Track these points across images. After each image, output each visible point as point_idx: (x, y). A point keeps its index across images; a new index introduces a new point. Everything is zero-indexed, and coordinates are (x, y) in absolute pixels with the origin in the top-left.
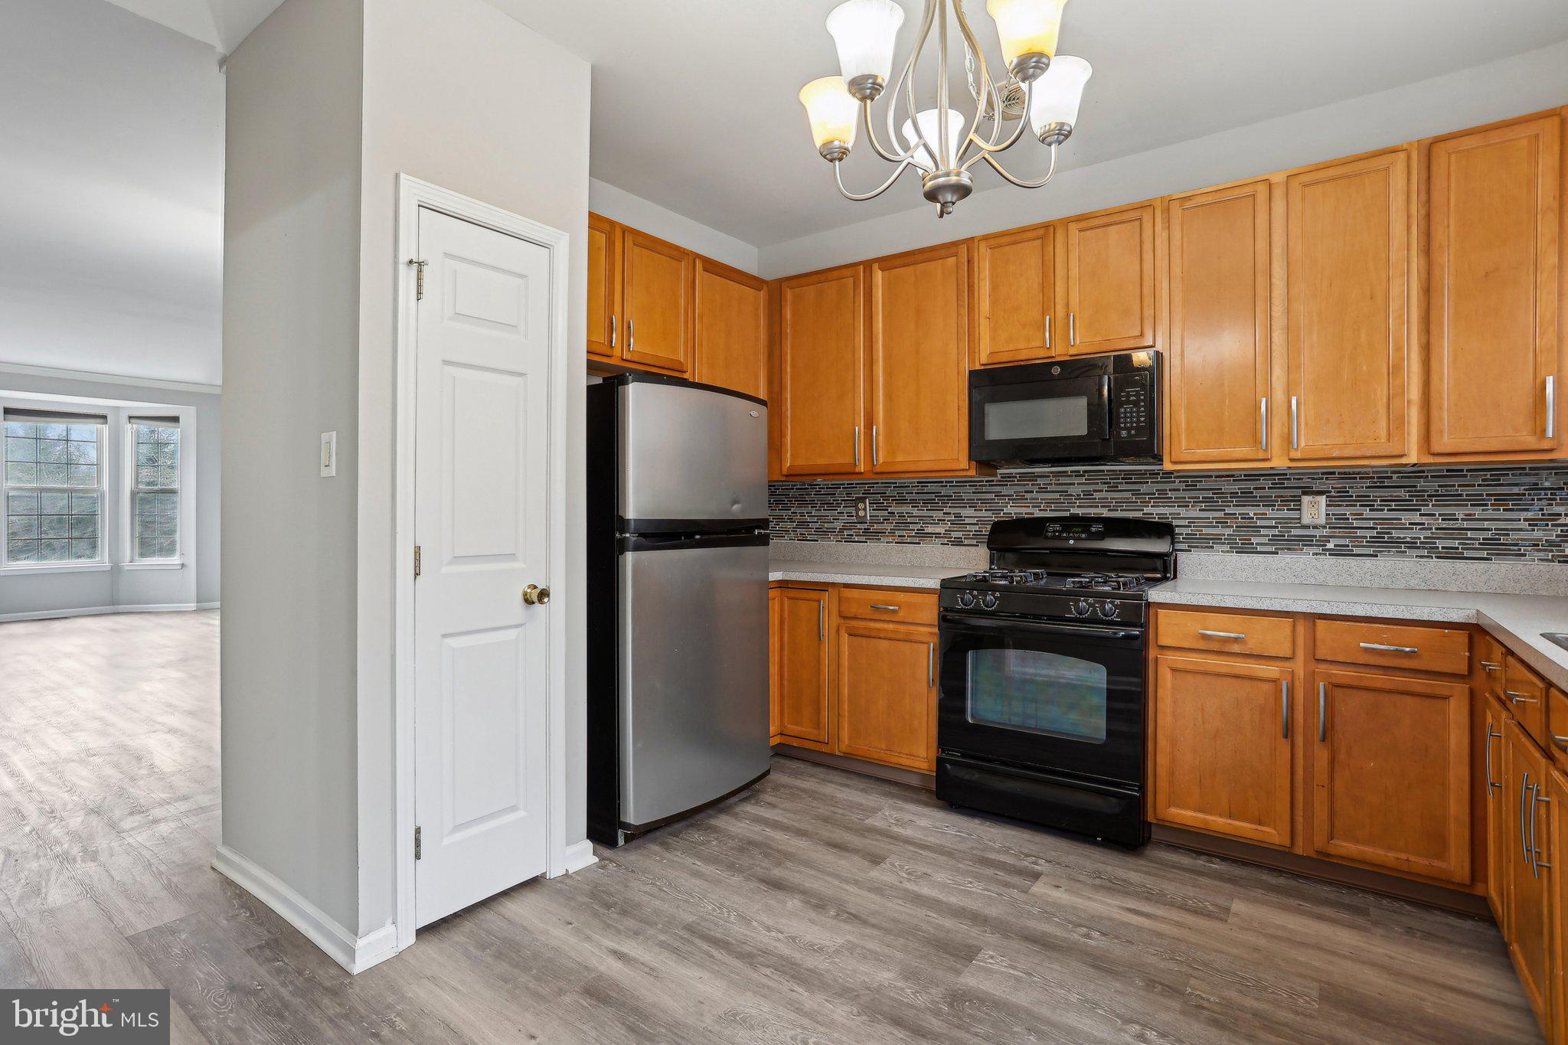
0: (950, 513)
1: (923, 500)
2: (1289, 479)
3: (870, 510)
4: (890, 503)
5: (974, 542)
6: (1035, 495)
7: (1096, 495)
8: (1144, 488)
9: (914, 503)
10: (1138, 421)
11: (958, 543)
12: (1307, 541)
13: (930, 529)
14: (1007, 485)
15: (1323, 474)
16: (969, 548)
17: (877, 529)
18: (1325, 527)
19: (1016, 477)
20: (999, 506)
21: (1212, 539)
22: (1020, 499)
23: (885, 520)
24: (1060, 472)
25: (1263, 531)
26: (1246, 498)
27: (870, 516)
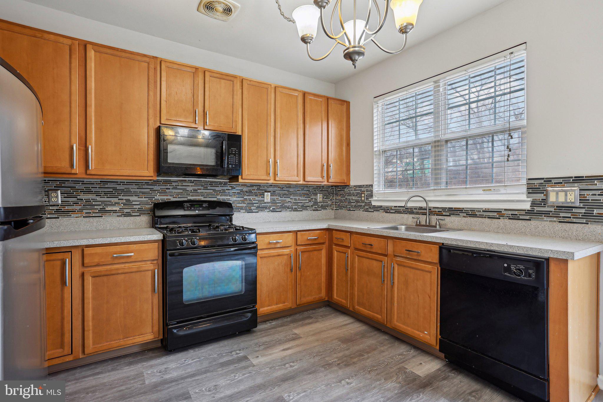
0: (123, 199)
1: (104, 192)
2: (261, 187)
3: (61, 197)
4: (79, 193)
5: (138, 214)
6: (171, 190)
7: (199, 191)
8: (217, 189)
9: (98, 194)
10: (235, 162)
11: (128, 215)
12: (266, 208)
13: (109, 208)
14: (157, 185)
15: (270, 186)
16: (135, 217)
17: (68, 209)
18: (270, 203)
19: (161, 181)
20: (152, 196)
21: (240, 208)
22: (163, 192)
23: (75, 203)
24: (183, 180)
25: (255, 205)
26: (250, 193)
27: (61, 201)
